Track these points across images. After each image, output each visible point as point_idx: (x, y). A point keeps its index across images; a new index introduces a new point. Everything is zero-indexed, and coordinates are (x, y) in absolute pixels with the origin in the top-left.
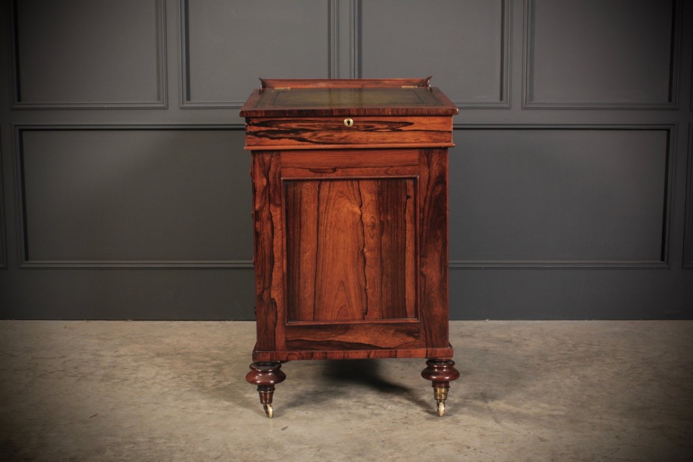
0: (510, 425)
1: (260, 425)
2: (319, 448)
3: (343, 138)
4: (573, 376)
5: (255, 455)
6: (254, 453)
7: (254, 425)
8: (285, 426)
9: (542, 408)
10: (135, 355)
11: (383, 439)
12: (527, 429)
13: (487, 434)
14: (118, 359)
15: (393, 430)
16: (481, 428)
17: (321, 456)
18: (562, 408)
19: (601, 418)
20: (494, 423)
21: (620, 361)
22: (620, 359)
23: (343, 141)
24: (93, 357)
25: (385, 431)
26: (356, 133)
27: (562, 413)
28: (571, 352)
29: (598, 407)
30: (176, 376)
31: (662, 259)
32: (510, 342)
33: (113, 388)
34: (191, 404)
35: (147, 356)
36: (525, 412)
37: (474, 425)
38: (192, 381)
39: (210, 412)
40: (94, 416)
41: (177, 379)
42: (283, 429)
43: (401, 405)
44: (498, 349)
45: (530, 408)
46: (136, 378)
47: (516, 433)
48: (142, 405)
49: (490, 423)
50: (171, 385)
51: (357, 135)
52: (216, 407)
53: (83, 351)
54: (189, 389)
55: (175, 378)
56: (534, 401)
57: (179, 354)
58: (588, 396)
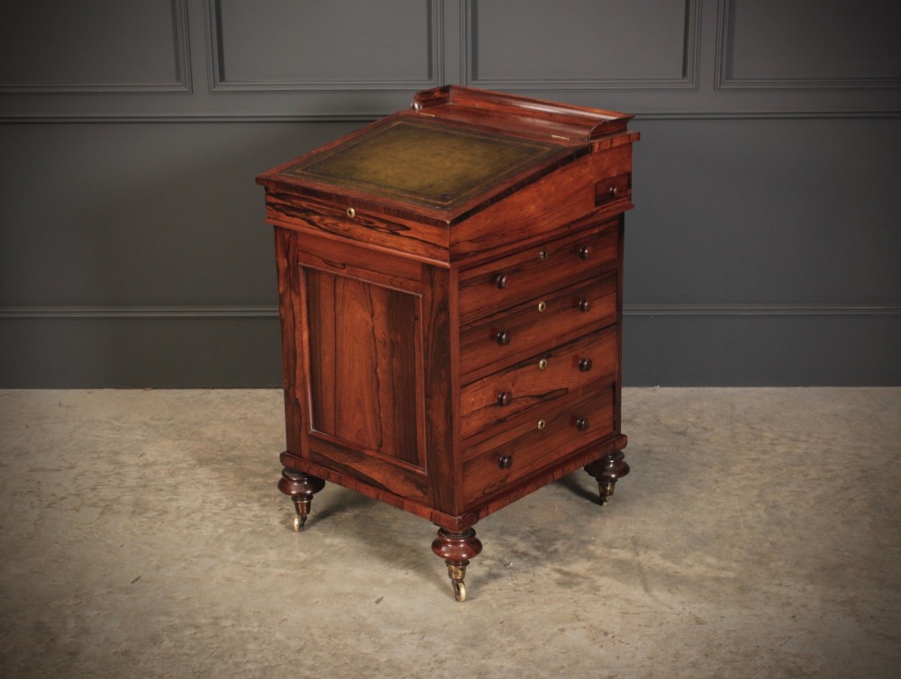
1: (349, 594)
2: (423, 633)
3: (346, 231)
4: (758, 505)
5: (346, 645)
6: (344, 641)
7: (340, 594)
8: (379, 597)
9: (709, 566)
10: (169, 463)
11: (502, 619)
13: (632, 611)
14: (148, 471)
15: (513, 604)
17: (425, 648)
18: (735, 565)
20: (643, 592)
23: (347, 233)
24: (112, 466)
26: (358, 227)
27: (731, 575)
30: (230, 504)
32: (682, 433)
33: (151, 528)
34: (257, 557)
36: (684, 572)
37: (616, 596)
38: (253, 513)
39: (282, 571)
40: (136, 580)
41: (233, 510)
42: (378, 602)
43: (526, 559)
44: (665, 449)
45: (690, 566)
46: (179, 508)
47: (668, 609)
48: (194, 560)
49: (636, 592)
50: (226, 523)
51: (360, 230)
52: (289, 563)
54: (250, 529)
55: (230, 508)
56: (699, 553)
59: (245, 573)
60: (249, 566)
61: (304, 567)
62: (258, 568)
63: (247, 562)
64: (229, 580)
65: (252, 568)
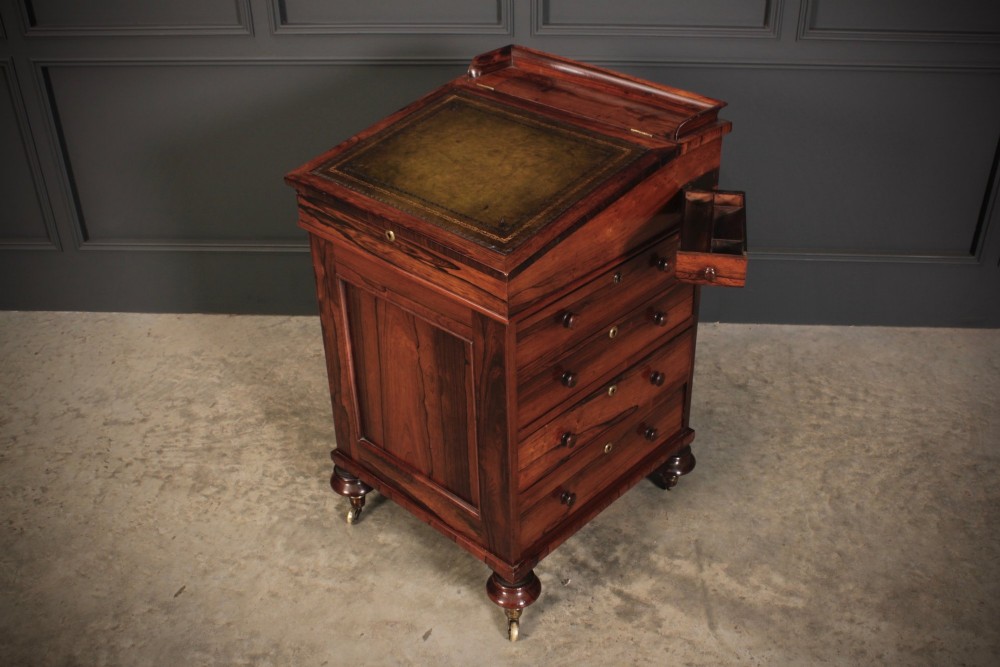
0: (727, 635)
1: (396, 624)
4: (823, 494)
8: (428, 629)
9: (776, 588)
10: (238, 416)
12: (750, 648)
14: (216, 427)
15: (569, 646)
16: (690, 642)
18: (803, 587)
19: (852, 621)
20: (708, 630)
21: (890, 451)
22: (892, 444)
24: (183, 420)
25: (559, 647)
27: (800, 603)
28: (826, 422)
29: (851, 586)
31: (973, 251)
32: (743, 387)
33: (206, 512)
35: (252, 420)
36: (751, 598)
38: (310, 493)
39: (330, 584)
40: (180, 592)
41: (291, 488)
43: (585, 573)
44: (727, 410)
45: (757, 588)
46: (238, 482)
47: (735, 661)
48: (243, 562)
49: (700, 630)
52: (339, 571)
53: (169, 404)
54: (305, 517)
56: (765, 567)
57: (295, 413)
58: (840, 554)
59: (291, 585)
60: (297, 574)
61: (353, 578)
62: (305, 579)
63: (294, 568)
64: (274, 595)
65: (299, 578)
